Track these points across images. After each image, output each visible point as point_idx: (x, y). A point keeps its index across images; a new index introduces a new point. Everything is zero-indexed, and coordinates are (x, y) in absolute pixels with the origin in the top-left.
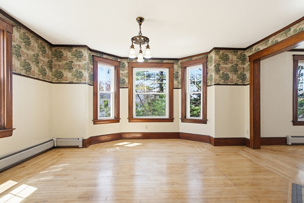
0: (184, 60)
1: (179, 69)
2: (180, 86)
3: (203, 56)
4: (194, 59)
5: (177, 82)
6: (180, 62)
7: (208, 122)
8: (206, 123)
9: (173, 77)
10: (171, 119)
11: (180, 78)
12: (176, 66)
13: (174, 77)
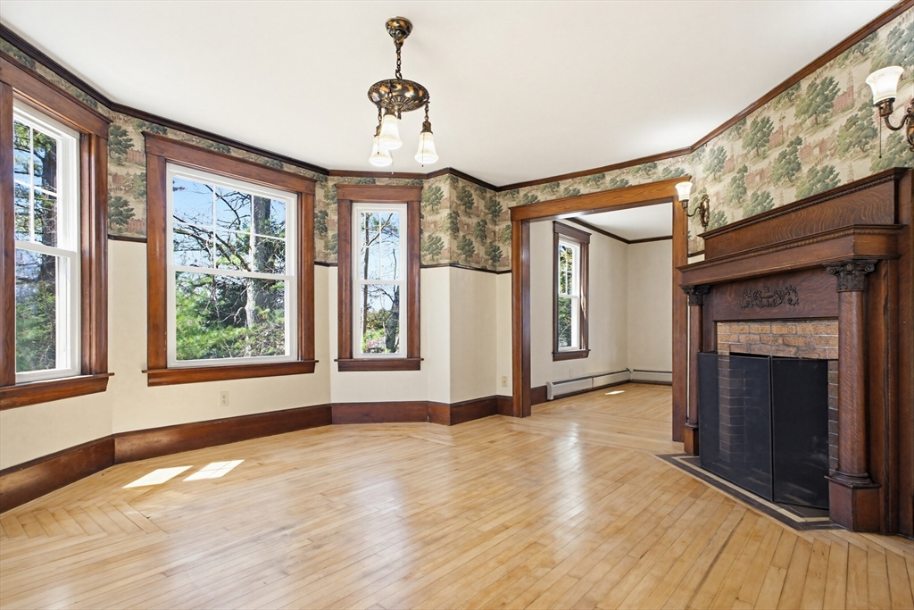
0: (346, 179)
1: (328, 204)
2: (333, 258)
3: (410, 181)
4: (380, 182)
5: (323, 242)
6: (332, 181)
7: (423, 364)
8: (418, 368)
9: (314, 227)
10: (306, 364)
11: (332, 232)
12: (320, 193)
13: (316, 225)
